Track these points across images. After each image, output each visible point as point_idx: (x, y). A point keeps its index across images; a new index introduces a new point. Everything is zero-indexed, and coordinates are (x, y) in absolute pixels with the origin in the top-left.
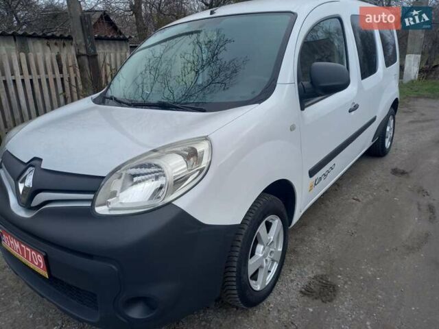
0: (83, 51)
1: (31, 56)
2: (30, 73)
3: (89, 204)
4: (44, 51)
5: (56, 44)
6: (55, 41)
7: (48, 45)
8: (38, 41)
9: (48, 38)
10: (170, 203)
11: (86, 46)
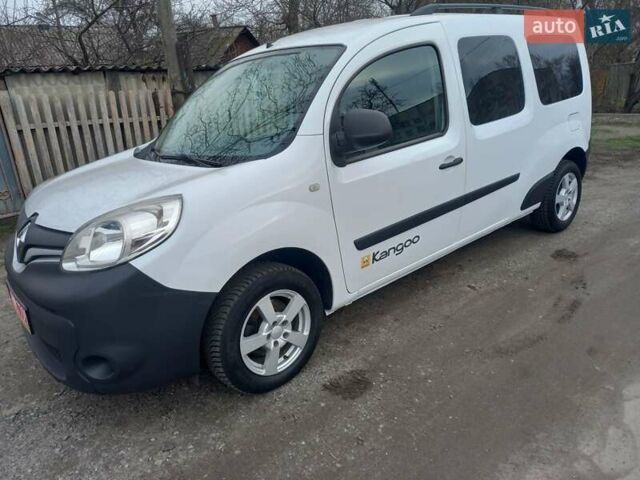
0: (179, 88)
1: (122, 94)
2: (120, 116)
3: (57, 260)
4: (139, 88)
5: (154, 79)
6: (151, 75)
7: (144, 81)
8: (131, 76)
9: (143, 72)
10: (126, 263)
11: (182, 81)
